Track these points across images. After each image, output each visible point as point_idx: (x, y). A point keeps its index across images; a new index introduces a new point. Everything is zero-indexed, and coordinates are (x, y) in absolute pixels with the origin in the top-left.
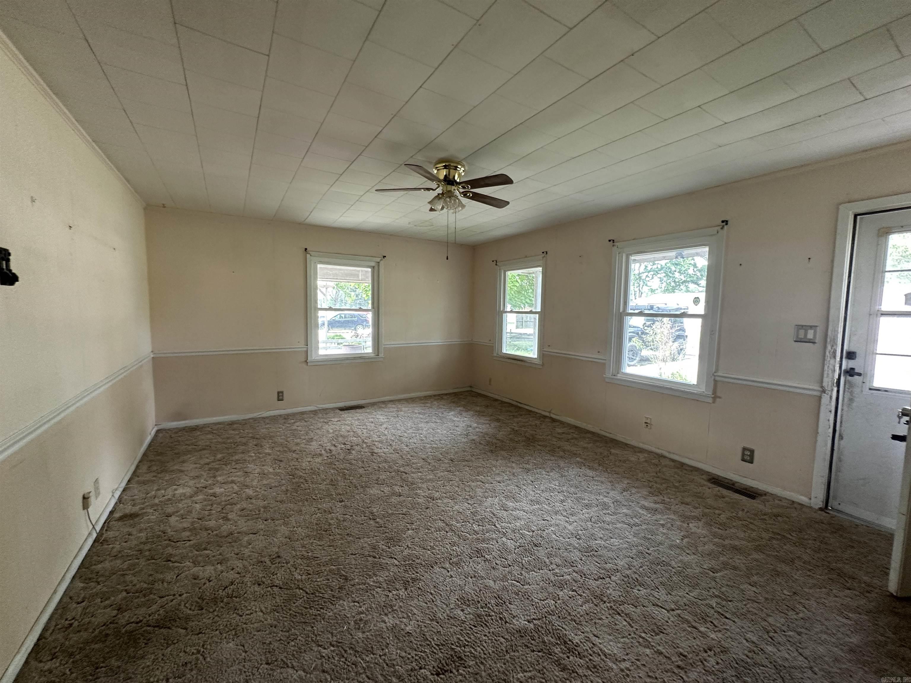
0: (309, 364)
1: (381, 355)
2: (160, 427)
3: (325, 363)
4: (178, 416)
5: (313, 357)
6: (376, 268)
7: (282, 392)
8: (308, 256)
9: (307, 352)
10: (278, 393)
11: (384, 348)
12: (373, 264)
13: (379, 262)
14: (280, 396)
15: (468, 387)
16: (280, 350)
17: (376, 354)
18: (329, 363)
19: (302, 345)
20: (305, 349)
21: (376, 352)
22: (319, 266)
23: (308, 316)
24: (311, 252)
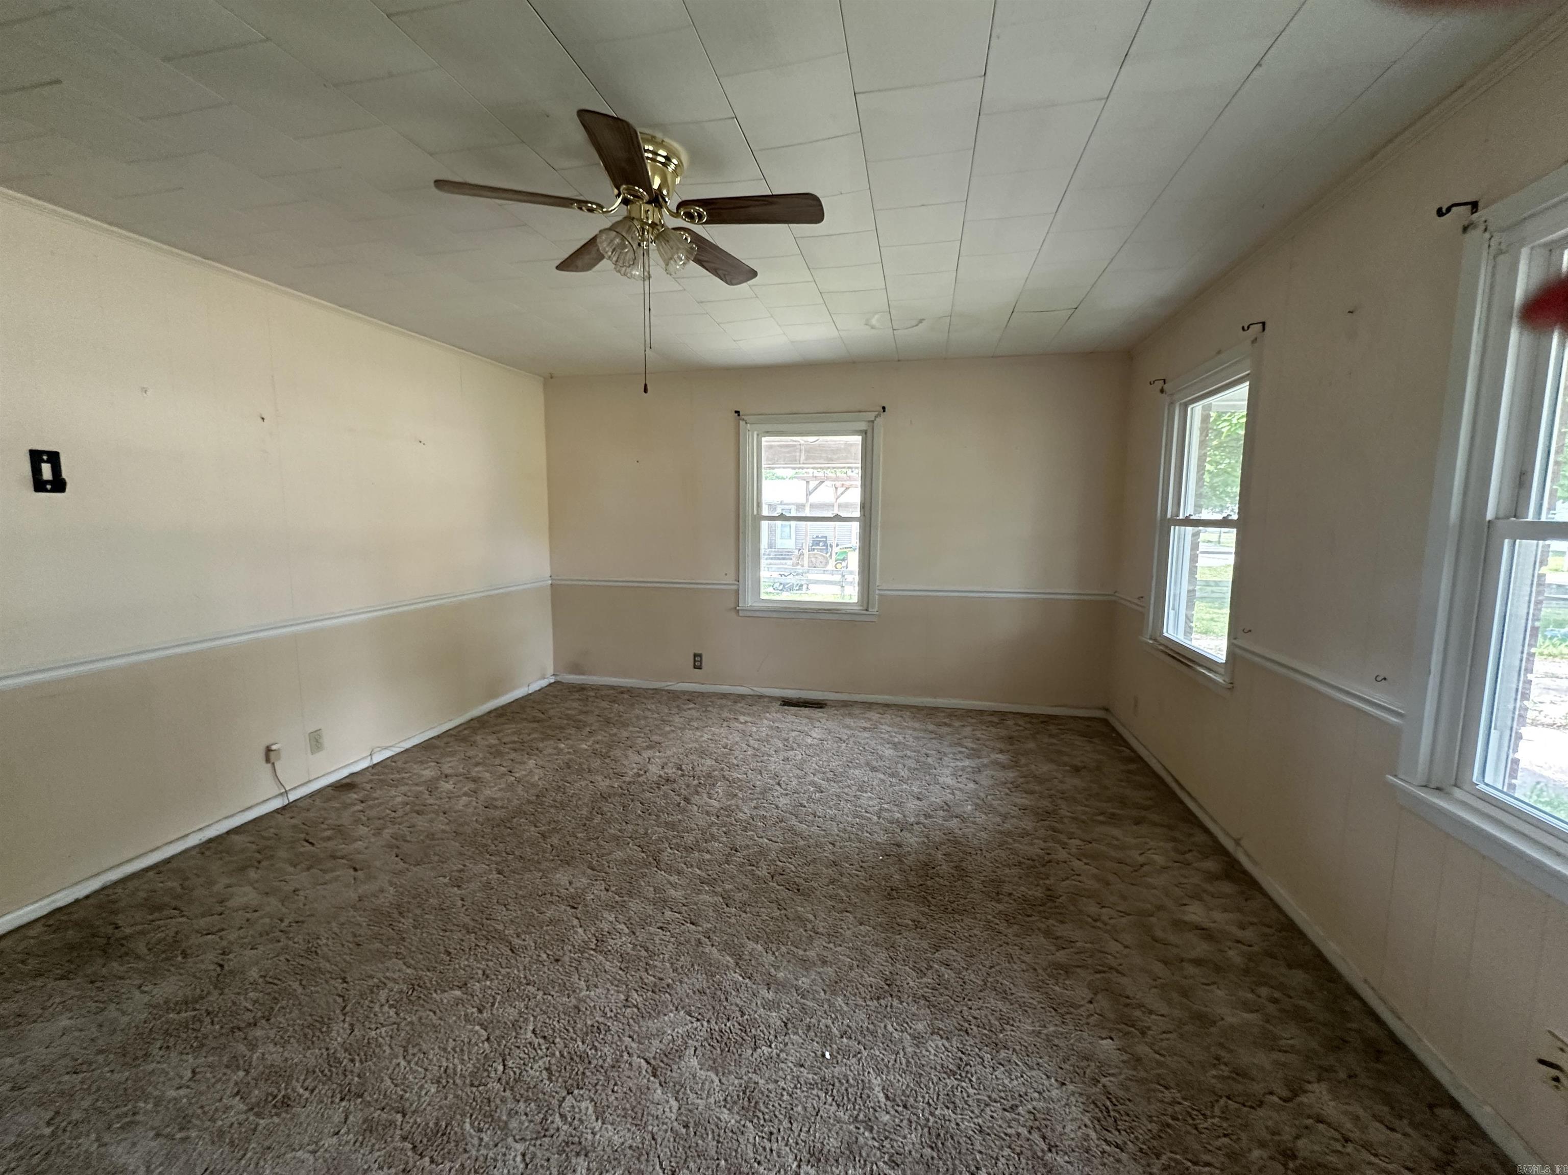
0: (741, 613)
1: (874, 610)
2: (559, 679)
3: (771, 615)
4: (576, 669)
5: (749, 602)
6: (869, 434)
7: (700, 655)
8: (742, 423)
9: (737, 592)
10: (695, 655)
11: (880, 595)
12: (863, 426)
13: (873, 422)
14: (697, 662)
15: (1100, 709)
16: (699, 586)
17: (865, 607)
18: (775, 615)
19: (731, 579)
20: (735, 587)
21: (865, 602)
22: (765, 440)
23: (741, 531)
24: (745, 418)
